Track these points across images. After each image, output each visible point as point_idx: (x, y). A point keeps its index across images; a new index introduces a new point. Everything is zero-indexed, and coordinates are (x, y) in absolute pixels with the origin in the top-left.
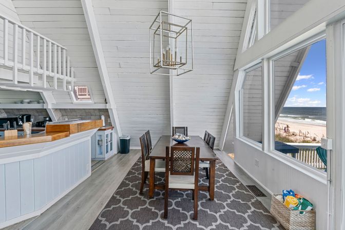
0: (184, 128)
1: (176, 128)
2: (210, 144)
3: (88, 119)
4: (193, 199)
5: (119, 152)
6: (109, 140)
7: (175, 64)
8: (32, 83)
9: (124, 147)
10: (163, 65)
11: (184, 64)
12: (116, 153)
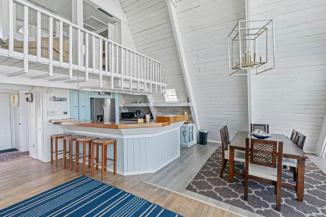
0: (264, 125)
1: (255, 125)
2: (299, 143)
3: (175, 114)
4: (276, 194)
5: (198, 143)
6: (191, 131)
7: (254, 64)
8: (139, 89)
9: (202, 138)
10: (242, 67)
11: (264, 63)
12: (196, 143)
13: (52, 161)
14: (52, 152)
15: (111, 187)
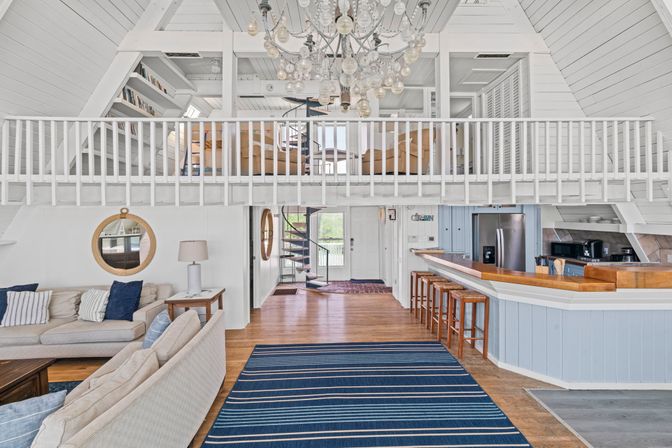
13: (412, 309)
14: (412, 297)
15: (465, 372)
